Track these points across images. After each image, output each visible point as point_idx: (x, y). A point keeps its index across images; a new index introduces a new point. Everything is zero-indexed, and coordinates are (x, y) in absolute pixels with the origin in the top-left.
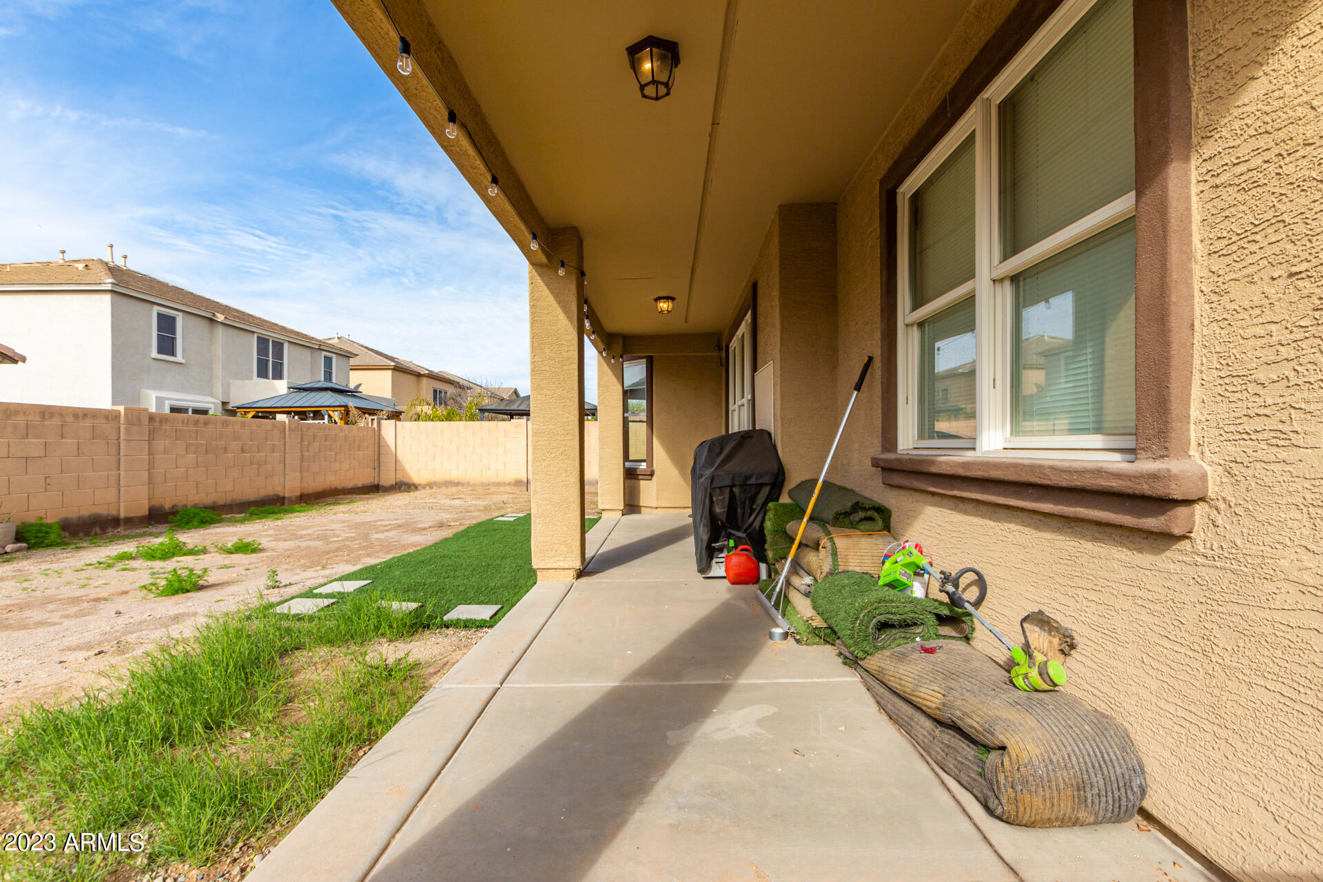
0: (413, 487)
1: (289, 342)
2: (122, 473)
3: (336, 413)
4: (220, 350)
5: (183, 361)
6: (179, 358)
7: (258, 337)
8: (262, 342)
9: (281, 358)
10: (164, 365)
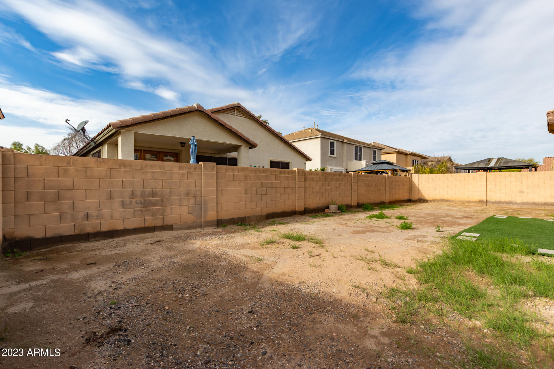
0: (426, 201)
1: (364, 146)
2: (352, 192)
3: (390, 172)
4: (345, 151)
5: (336, 156)
6: (335, 156)
7: (355, 146)
8: (356, 147)
9: (361, 153)
10: (331, 158)
